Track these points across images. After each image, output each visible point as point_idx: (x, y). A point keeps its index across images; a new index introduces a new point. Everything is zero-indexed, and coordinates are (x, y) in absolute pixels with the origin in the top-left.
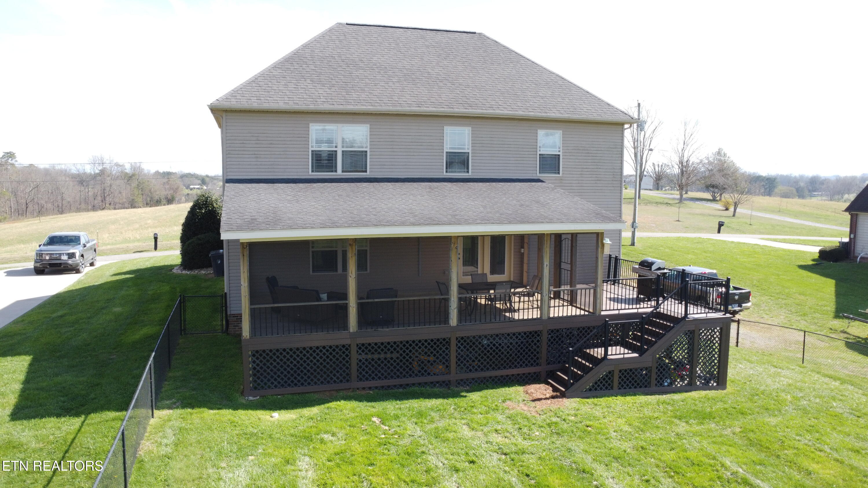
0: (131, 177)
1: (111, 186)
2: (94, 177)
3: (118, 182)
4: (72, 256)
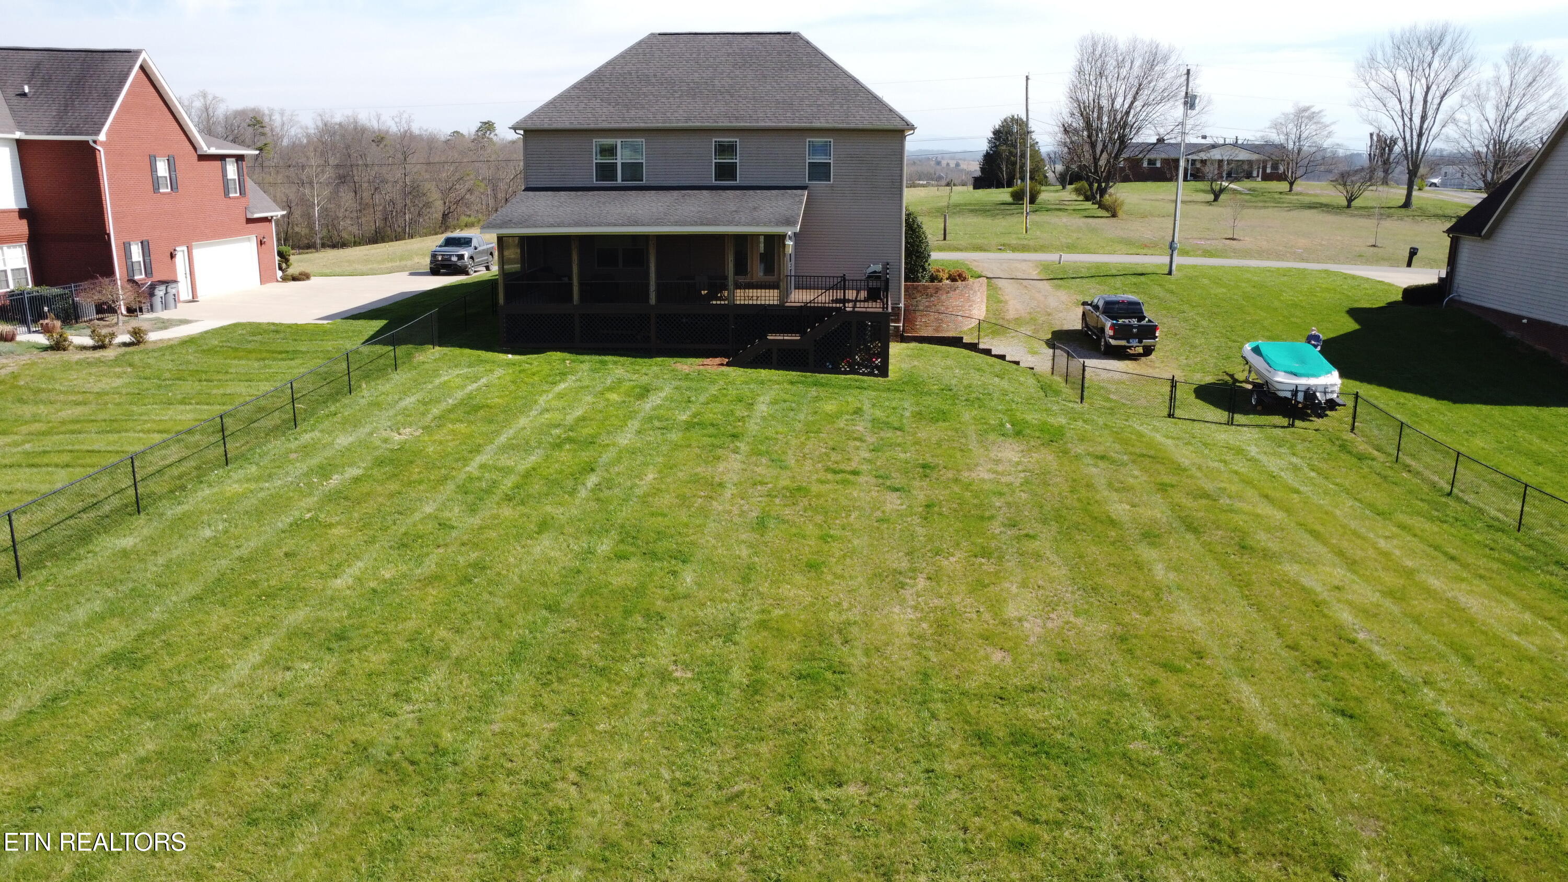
4: (461, 257)
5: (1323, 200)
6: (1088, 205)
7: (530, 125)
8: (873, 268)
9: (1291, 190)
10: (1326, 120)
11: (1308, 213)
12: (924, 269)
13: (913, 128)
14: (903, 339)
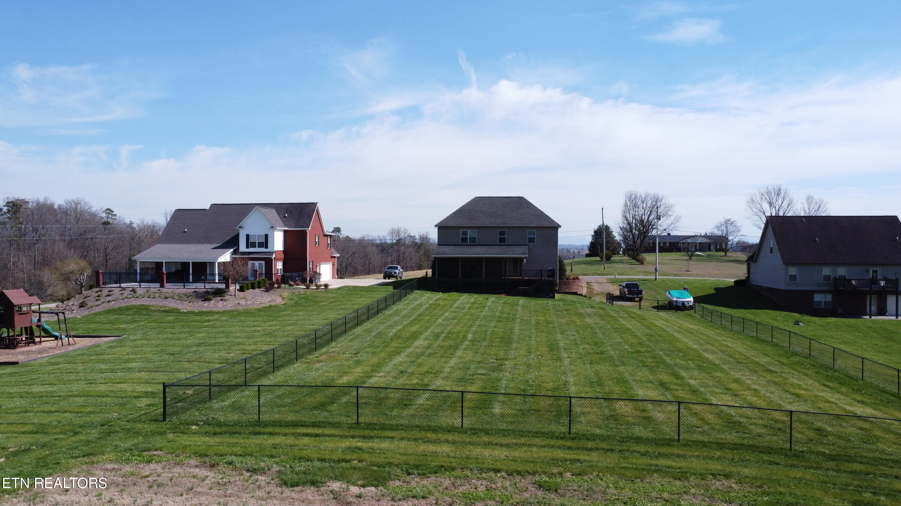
0: (419, 246)
1: (404, 253)
2: (392, 245)
3: (410, 250)
4: (395, 273)
5: (739, 259)
6: (633, 261)
7: (440, 225)
8: (549, 268)
9: (726, 255)
10: (738, 225)
11: (729, 264)
12: (564, 276)
13: (560, 226)
14: (558, 293)
